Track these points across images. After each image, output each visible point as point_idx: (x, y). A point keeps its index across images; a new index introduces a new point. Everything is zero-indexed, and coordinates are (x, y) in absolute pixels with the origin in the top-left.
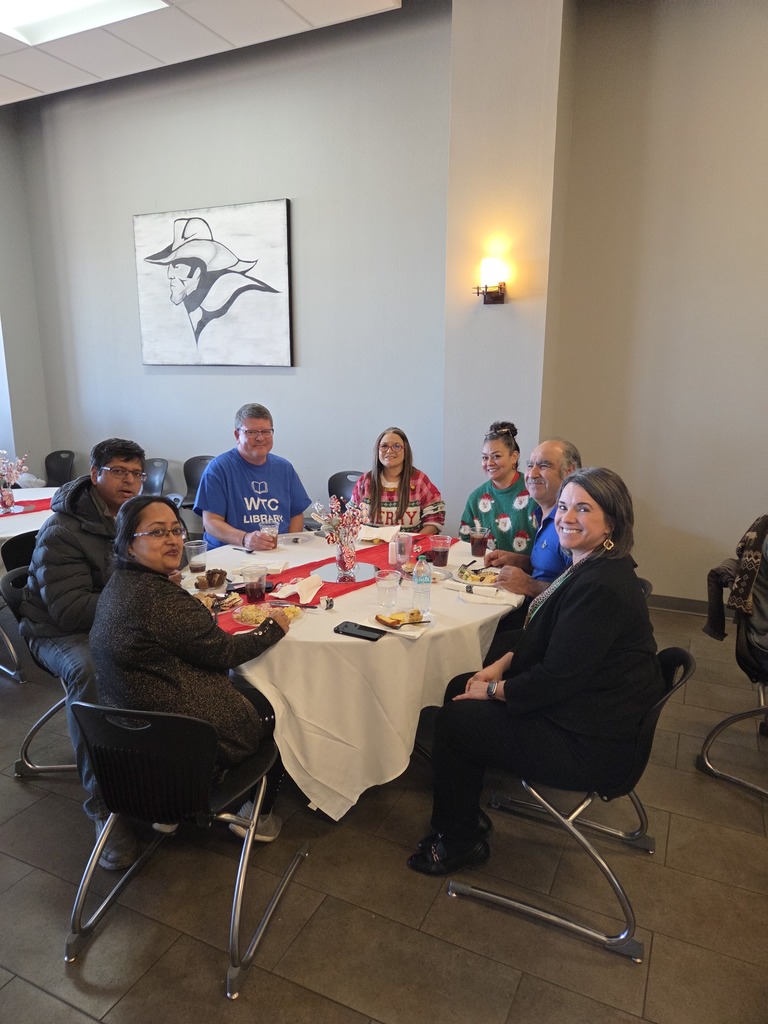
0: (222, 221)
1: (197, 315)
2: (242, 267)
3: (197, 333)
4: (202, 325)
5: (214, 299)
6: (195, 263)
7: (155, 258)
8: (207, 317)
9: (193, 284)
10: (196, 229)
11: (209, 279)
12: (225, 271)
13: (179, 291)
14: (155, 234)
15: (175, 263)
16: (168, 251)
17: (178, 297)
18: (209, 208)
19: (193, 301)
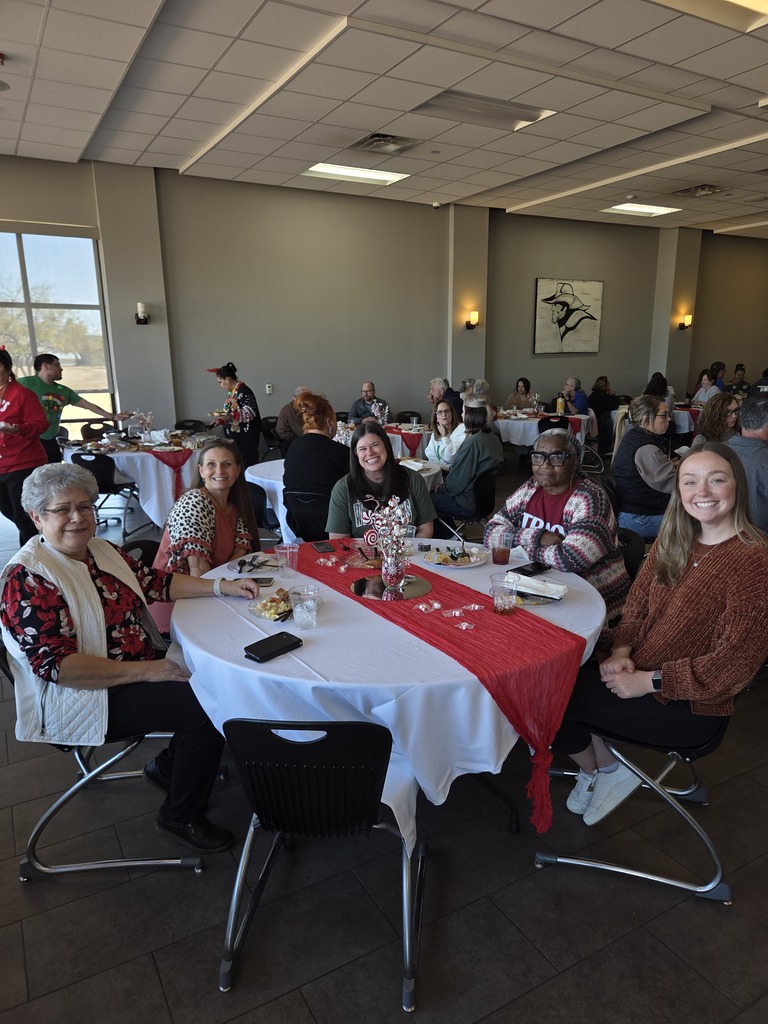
0: (579, 287)
1: (563, 329)
2: (585, 308)
3: (562, 339)
4: (565, 333)
5: (570, 323)
6: (564, 304)
7: (546, 300)
8: (568, 330)
9: (563, 314)
10: (567, 289)
11: (570, 312)
12: (577, 309)
13: (556, 316)
14: (547, 289)
15: (555, 303)
16: (553, 298)
17: (555, 320)
18: (573, 280)
19: (561, 322)
